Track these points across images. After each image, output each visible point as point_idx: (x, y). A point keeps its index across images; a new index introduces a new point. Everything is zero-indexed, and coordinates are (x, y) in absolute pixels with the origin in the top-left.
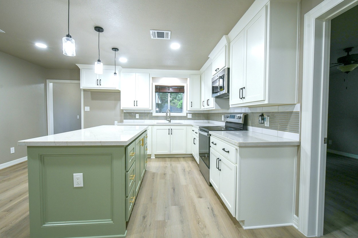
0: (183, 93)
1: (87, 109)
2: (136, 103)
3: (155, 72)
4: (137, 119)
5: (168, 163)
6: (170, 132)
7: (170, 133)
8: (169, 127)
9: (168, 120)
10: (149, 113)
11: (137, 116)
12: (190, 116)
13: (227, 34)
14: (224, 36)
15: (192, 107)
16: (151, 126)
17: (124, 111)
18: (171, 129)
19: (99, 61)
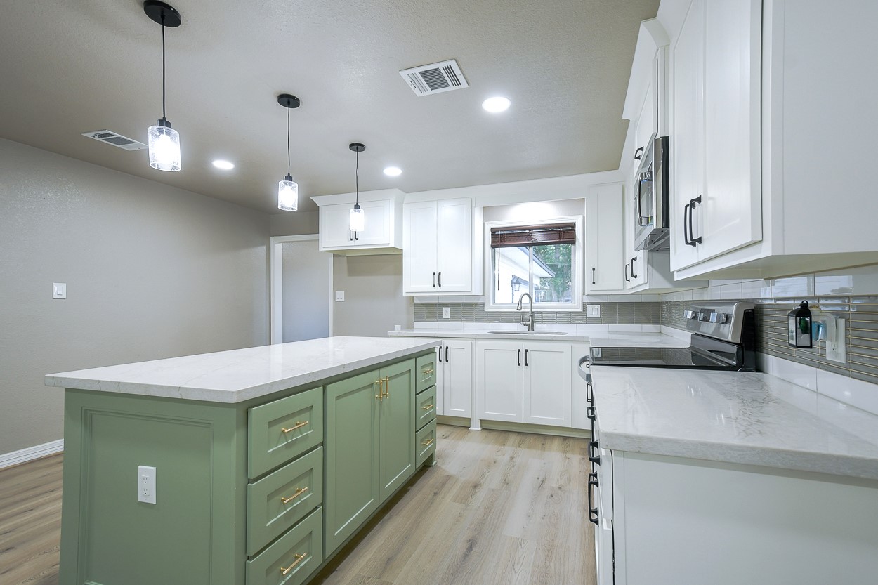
0: (573, 243)
1: (341, 296)
2: (437, 278)
3: (488, 193)
4: (446, 320)
5: (508, 450)
6: (523, 359)
7: (522, 362)
8: (518, 345)
9: (525, 325)
10: (476, 304)
11: (447, 312)
12: (594, 312)
13: (652, 14)
14: (641, 24)
15: (594, 283)
16: (469, 341)
17: (416, 301)
18: (526, 351)
19: (289, 178)
